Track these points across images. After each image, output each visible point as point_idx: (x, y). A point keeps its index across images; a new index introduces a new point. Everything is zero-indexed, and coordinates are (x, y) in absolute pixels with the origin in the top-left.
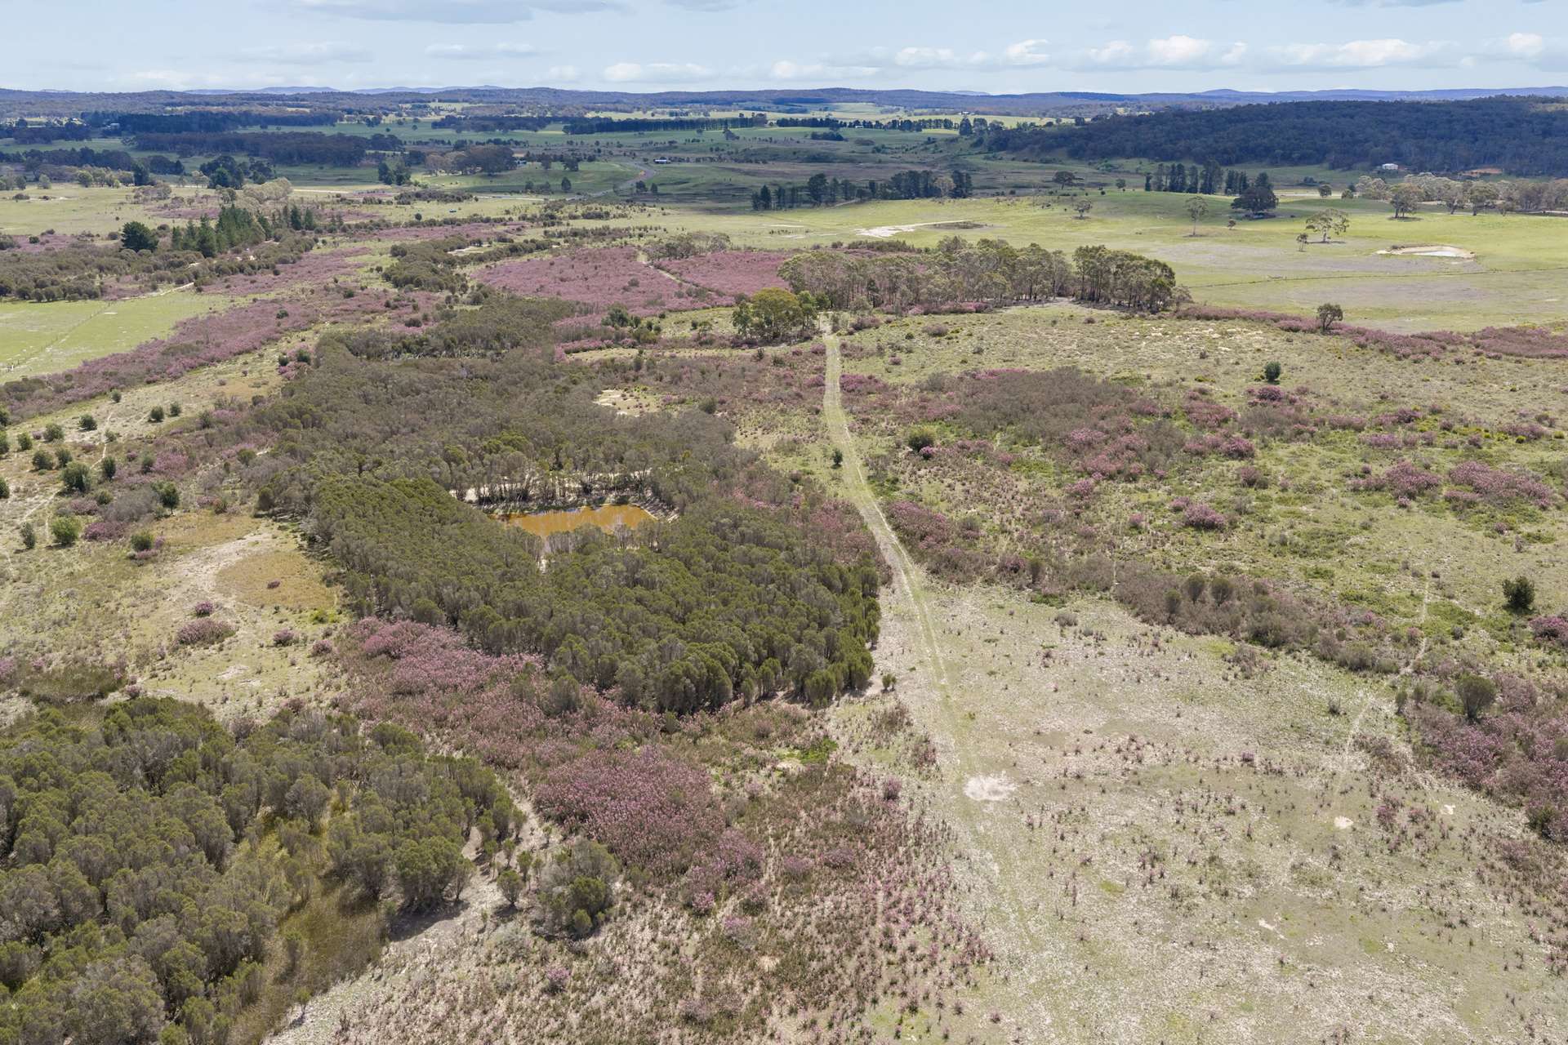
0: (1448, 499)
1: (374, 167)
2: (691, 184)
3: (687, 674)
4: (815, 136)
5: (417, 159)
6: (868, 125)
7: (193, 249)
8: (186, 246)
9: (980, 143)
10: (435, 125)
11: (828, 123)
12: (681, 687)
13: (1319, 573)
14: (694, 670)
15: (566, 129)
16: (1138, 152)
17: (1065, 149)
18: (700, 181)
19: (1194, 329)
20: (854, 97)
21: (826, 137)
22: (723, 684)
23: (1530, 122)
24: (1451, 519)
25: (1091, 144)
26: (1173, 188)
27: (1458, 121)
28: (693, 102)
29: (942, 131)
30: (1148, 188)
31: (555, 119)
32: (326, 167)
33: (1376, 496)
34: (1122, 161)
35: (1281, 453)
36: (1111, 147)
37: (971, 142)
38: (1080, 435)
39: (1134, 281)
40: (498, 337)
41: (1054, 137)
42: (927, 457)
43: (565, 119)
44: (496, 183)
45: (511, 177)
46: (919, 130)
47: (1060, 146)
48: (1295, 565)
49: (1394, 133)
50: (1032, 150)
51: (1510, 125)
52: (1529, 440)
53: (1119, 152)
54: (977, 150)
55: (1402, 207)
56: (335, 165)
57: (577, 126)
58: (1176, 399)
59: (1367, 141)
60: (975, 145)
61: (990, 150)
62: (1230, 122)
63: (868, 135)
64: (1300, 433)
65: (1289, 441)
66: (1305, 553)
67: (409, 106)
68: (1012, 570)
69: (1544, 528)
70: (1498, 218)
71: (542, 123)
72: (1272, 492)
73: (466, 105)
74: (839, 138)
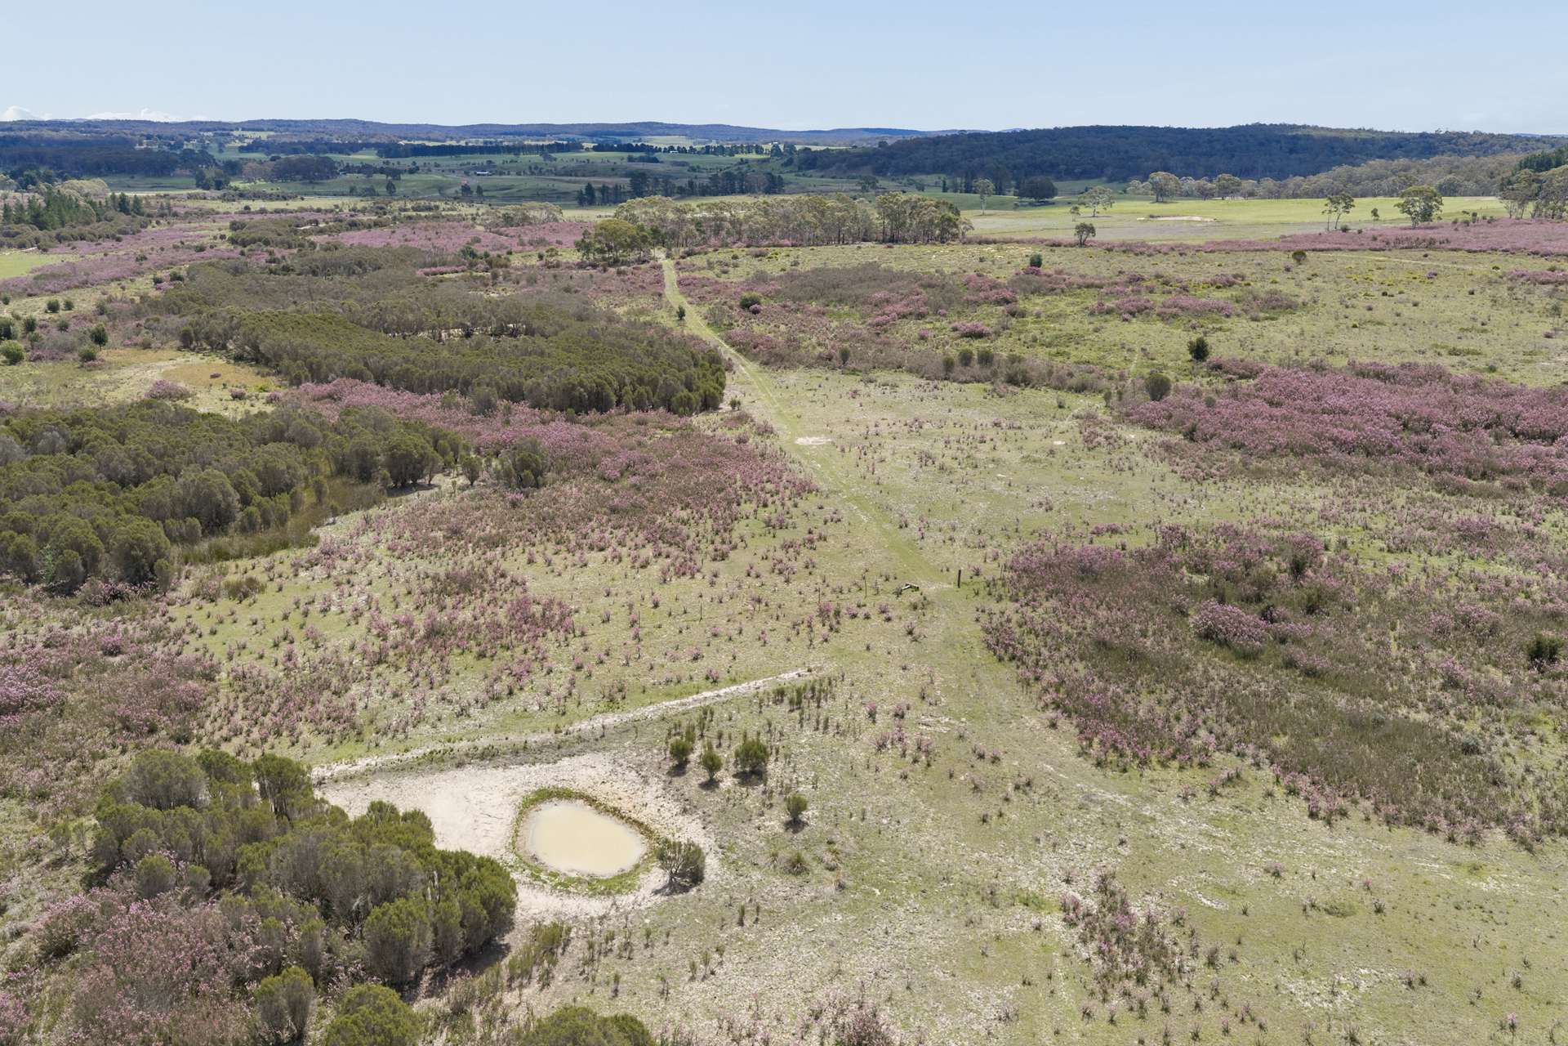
0: (1159, 315)
1: (190, 176)
2: (515, 190)
3: (581, 384)
4: (630, 159)
5: (233, 168)
6: (682, 151)
7: (27, 223)
8: (19, 221)
9: (790, 162)
10: (242, 149)
11: (643, 148)
12: (577, 394)
13: (1058, 354)
14: (586, 382)
15: (380, 154)
16: (937, 169)
17: (869, 167)
18: (523, 187)
19: (974, 249)
20: (667, 131)
21: (642, 159)
22: (608, 395)
23: (1278, 142)
24: (1160, 325)
25: (893, 162)
26: (967, 192)
27: (1218, 140)
28: (506, 134)
29: (753, 156)
30: (945, 190)
31: (367, 146)
32: (137, 177)
33: (1108, 317)
34: (923, 177)
35: (1037, 301)
36: (911, 164)
37: (782, 162)
38: (879, 295)
39: (927, 218)
40: (360, 264)
41: (859, 155)
42: (755, 312)
43: (377, 146)
44: (317, 189)
45: (335, 183)
46: (732, 155)
47: (866, 164)
48: (1042, 352)
49: (1164, 151)
50: (839, 168)
51: (1262, 144)
52: (1225, 286)
53: (919, 169)
54: (789, 169)
55: (1162, 194)
56: (147, 175)
57: (389, 150)
58: (958, 280)
59: (1139, 157)
60: (786, 165)
61: (800, 169)
62: (1019, 142)
63: (682, 158)
64: (1053, 289)
65: (1045, 295)
66: (1049, 345)
67: (210, 134)
68: (826, 360)
69: (1225, 326)
70: (1241, 199)
71: (354, 148)
72: (1029, 319)
73: (272, 133)
74: (655, 161)
